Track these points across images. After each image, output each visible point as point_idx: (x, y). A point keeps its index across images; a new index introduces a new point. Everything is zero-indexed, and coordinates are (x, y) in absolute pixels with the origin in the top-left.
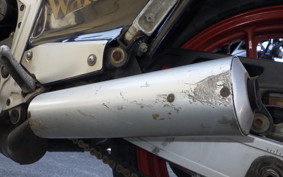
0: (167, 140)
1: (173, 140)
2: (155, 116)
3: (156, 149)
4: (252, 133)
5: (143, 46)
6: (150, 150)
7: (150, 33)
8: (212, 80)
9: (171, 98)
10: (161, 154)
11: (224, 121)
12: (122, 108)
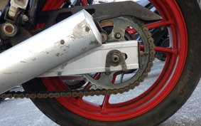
0: (63, 66)
1: (66, 64)
2: (58, 55)
3: (59, 73)
4: (103, 43)
5: (25, 17)
6: (56, 75)
7: (25, 7)
8: (79, 26)
9: (62, 42)
10: (63, 74)
11: (92, 43)
12: (35, 59)
